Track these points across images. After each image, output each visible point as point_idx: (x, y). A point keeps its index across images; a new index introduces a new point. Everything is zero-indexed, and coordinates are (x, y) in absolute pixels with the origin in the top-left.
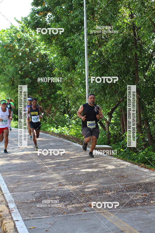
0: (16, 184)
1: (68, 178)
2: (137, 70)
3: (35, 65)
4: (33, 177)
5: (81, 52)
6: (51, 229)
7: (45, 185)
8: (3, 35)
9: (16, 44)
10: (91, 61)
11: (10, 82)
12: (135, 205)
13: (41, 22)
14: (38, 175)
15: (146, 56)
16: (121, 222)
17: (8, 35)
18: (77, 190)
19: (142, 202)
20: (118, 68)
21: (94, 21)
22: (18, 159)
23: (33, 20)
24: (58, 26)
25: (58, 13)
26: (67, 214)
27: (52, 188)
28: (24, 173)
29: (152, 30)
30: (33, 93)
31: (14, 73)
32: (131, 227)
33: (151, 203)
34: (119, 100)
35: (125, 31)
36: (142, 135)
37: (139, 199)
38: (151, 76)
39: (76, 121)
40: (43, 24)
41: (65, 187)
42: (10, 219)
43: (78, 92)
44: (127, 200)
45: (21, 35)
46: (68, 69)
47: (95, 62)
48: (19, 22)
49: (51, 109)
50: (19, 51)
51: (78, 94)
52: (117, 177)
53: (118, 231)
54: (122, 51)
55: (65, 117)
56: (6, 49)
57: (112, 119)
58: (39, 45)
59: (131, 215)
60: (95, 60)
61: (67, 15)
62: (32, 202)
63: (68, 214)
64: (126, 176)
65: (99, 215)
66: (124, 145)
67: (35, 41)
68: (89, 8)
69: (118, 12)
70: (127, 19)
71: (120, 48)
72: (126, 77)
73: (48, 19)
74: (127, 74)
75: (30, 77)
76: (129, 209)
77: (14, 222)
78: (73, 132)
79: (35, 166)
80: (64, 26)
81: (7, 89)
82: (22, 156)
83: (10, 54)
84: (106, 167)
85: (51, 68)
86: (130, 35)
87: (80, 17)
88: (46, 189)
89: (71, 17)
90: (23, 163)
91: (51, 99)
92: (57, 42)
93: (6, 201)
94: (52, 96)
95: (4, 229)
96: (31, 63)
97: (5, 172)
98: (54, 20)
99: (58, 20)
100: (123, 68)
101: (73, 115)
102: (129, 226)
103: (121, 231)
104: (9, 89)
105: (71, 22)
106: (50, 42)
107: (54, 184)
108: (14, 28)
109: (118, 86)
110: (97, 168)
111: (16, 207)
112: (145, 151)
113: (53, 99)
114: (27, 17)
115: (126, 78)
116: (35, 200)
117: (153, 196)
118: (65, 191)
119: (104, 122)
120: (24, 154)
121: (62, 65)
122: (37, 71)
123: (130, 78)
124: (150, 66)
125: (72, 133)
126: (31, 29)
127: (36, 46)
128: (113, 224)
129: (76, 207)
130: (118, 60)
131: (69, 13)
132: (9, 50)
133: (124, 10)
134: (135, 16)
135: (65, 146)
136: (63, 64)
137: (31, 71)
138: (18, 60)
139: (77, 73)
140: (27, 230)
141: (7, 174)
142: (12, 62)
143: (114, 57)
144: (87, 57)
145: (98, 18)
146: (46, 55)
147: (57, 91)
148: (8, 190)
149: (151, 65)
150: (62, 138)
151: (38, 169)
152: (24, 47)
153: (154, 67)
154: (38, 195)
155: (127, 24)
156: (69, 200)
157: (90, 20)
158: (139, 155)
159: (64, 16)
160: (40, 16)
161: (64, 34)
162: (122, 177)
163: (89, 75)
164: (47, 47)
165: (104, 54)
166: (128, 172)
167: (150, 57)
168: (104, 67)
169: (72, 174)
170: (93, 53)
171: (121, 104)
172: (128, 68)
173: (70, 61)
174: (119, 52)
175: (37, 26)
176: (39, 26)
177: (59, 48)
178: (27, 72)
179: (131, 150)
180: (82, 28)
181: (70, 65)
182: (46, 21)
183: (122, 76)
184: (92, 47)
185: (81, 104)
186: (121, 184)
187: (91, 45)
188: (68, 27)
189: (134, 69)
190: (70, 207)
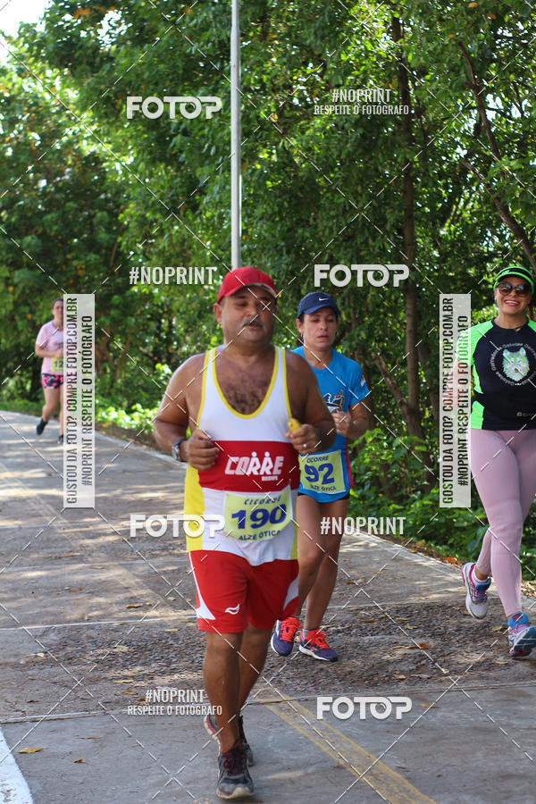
1: (161, 584)
2: (411, 217)
3: (58, 190)
4: (41, 577)
5: (217, 148)
6: (96, 758)
7: (78, 605)
10: (254, 184)
12: (386, 679)
13: (80, 43)
14: (57, 572)
15: (442, 169)
16: (339, 736)
18: (192, 624)
19: (411, 671)
20: (345, 211)
21: (267, 45)
23: (54, 35)
24: (142, 58)
25: (143, 11)
27: (103, 616)
28: (8, 562)
29: (465, 80)
30: (49, 288)
32: (371, 753)
33: (441, 675)
35: (371, 82)
36: (422, 441)
37: (401, 661)
38: (460, 239)
40: (88, 48)
41: (148, 614)
43: (206, 287)
44: (359, 663)
45: (13, 85)
46: (173, 207)
47: (267, 186)
48: (9, 38)
49: (111, 345)
50: (4, 142)
51: (206, 294)
53: (323, 766)
54: (359, 150)
55: (158, 375)
58: (76, 123)
60: (267, 178)
61: (174, 22)
62: (34, 663)
64: (360, 580)
65: (262, 712)
66: (360, 475)
67: (63, 109)
69: (348, 14)
71: (354, 140)
72: (370, 242)
73: (108, 33)
75: (40, 231)
79: (48, 540)
80: (162, 58)
82: (4, 503)
85: (114, 202)
88: (82, 619)
89: (188, 28)
90: (8, 529)
91: (110, 310)
94: (116, 299)
96: (43, 183)
98: (127, 36)
99: (140, 35)
102: (365, 752)
103: (335, 767)
105: (188, 47)
106: (112, 113)
107: (111, 604)
112: (430, 497)
113: (119, 309)
114: (35, 25)
115: (373, 247)
116: (42, 655)
117: (453, 648)
118: (149, 627)
120: (10, 497)
121: (151, 193)
122: (64, 213)
123: (385, 244)
124: (457, 204)
126: (46, 65)
127: (66, 126)
128: (311, 742)
130: (345, 180)
131: (176, 15)
134: (409, 29)
135: (156, 473)
136: (156, 189)
137: (46, 213)
138: (1, 170)
139: (202, 224)
140: (11, 759)
143: (333, 172)
144: (238, 167)
145: (279, 34)
146: (98, 158)
147: (134, 285)
149: (460, 200)
150: (147, 445)
151: (59, 550)
152: (21, 128)
153: (470, 210)
154: (55, 638)
155: (380, 58)
156: (162, 657)
157: (255, 38)
158: (409, 510)
159: (162, 23)
160: (79, 21)
161: (161, 86)
162: (349, 584)
163: (244, 232)
164: (104, 128)
165: (297, 160)
166: (366, 568)
167: (458, 175)
168: (297, 204)
169: (173, 571)
170: (261, 156)
171: (355, 332)
172: (378, 211)
173: (179, 179)
174: (349, 155)
175: (68, 55)
176: (77, 55)
177: (141, 135)
178: (29, 214)
179: (383, 493)
180: (222, 68)
181: (177, 195)
182: (99, 38)
183: (359, 239)
184: (257, 134)
185: (214, 330)
186: (344, 608)
187: (254, 126)
188: (175, 63)
189: (400, 216)
190: (163, 682)
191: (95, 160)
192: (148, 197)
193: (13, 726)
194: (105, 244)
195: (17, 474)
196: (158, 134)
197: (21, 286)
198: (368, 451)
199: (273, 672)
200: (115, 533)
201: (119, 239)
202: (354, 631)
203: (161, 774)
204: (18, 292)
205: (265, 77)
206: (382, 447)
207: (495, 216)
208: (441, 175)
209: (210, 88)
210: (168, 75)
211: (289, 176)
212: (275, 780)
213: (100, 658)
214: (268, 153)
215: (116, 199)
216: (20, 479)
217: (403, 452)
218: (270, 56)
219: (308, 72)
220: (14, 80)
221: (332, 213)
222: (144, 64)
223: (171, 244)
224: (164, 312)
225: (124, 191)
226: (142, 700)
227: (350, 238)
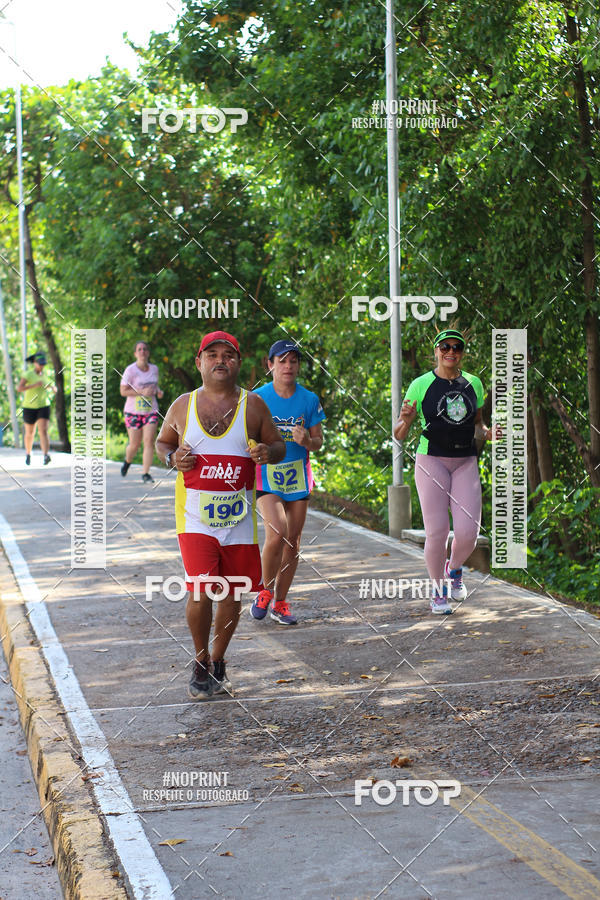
0: (114, 675)
1: (315, 656)
2: (590, 242)
3: (196, 217)
4: (181, 650)
5: (373, 168)
6: (245, 850)
8: (72, 102)
9: (124, 137)
10: (413, 206)
11: (99, 283)
12: (569, 761)
13: (218, 54)
16: (515, 826)
17: (92, 101)
18: (350, 701)
19: (596, 752)
20: (515, 235)
22: (124, 580)
23: (188, 44)
24: (287, 68)
25: (287, 16)
26: (305, 792)
27: (251, 693)
28: (145, 633)
30: (189, 328)
31: (117, 251)
32: (553, 844)
35: (545, 90)
37: (585, 741)
39: (353, 438)
40: (227, 60)
41: (302, 690)
42: (86, 806)
43: (361, 323)
44: (538, 744)
45: (145, 102)
46: (324, 235)
47: (428, 210)
48: (138, 50)
50: (135, 165)
51: (361, 330)
52: (506, 653)
53: (499, 859)
54: (532, 168)
56: (85, 157)
58: (215, 142)
60: (428, 200)
61: (322, 27)
62: (174, 745)
63: (311, 792)
66: (537, 532)
70: (549, 42)
71: (526, 156)
72: (546, 270)
73: (249, 41)
74: (550, 258)
75: (176, 263)
76: (545, 777)
77: (102, 818)
78: (339, 480)
80: (309, 68)
81: (88, 312)
82: (140, 567)
83: (99, 176)
84: (463, 614)
85: (259, 230)
86: (564, 106)
87: (369, 34)
89: (338, 33)
90: (145, 596)
91: (255, 351)
92: (282, 130)
93: (73, 739)
94: (262, 337)
95: (65, 847)
96: (179, 210)
97: (74, 631)
98: (270, 45)
99: (285, 43)
100: (535, 233)
101: (343, 412)
102: (545, 844)
103: (511, 861)
104: (93, 312)
105: (337, 54)
106: (255, 131)
107: (260, 679)
108: (116, 75)
109: (518, 304)
110: (428, 620)
111: (112, 764)
114: (166, 34)
115: (548, 274)
116: (184, 736)
118: (302, 704)
120: (147, 561)
121: (299, 220)
122: (202, 243)
123: (561, 271)
125: (334, 485)
126: (181, 79)
127: (203, 147)
128: (485, 832)
129: (342, 766)
130: (514, 201)
131: (325, 19)
132: (98, 162)
134: (586, 30)
135: (308, 532)
136: (303, 216)
137: (183, 243)
138: (131, 197)
139: (356, 253)
140: (151, 852)
141: (83, 637)
142: (110, 205)
143: (502, 191)
144: (396, 188)
145: (440, 38)
146: (241, 181)
147: (281, 321)
148: (83, 699)
152: (154, 150)
154: (198, 717)
155: (553, 63)
156: (317, 738)
157: (412, 45)
158: (593, 571)
159: (310, 29)
160: (216, 30)
161: (308, 99)
162: (525, 654)
163: (404, 261)
164: (245, 148)
165: (461, 179)
166: (546, 637)
168: (462, 229)
169: (329, 641)
170: (422, 175)
172: (554, 235)
173: (330, 203)
174: (519, 173)
175: (204, 68)
176: (214, 68)
177: (288, 155)
178: (164, 246)
179: (563, 552)
180: (378, 77)
181: (328, 220)
182: (239, 47)
183: (532, 266)
184: (416, 150)
185: (371, 371)
186: (520, 682)
187: (414, 142)
188: (323, 74)
189: (578, 239)
190: (318, 766)
191: (236, 182)
192: (296, 224)
193: (152, 815)
194: (249, 277)
195: (152, 535)
196: (306, 152)
197: (156, 325)
198: (546, 505)
199: (441, 753)
201: (265, 271)
202: (532, 707)
203: (317, 868)
204: (154, 332)
205: (424, 87)
206: (562, 501)
209: (364, 100)
210: (316, 87)
211: (453, 198)
212: (444, 874)
213: (248, 738)
214: (429, 172)
215: (261, 227)
216: (158, 541)
217: (586, 505)
218: (430, 65)
219: (473, 80)
220: (146, 97)
221: (501, 238)
222: (289, 74)
223: (322, 276)
224: (316, 352)
225: (270, 216)
226: (295, 786)
227: (523, 266)
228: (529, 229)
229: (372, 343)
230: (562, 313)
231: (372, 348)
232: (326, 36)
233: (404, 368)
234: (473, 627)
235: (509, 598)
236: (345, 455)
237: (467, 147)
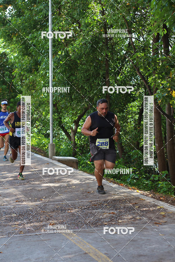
1: (27, 193)
2: (108, 73)
5: (45, 51)
6: (6, 251)
10: (57, 62)
12: (101, 224)
15: (118, 57)
16: (85, 243)
18: (37, 207)
19: (109, 221)
20: (86, 71)
21: (61, 17)
24: (20, 21)
25: (20, 6)
26: (24, 234)
32: (96, 248)
33: (119, 222)
34: (86, 106)
35: (95, 29)
37: (106, 218)
38: (124, 81)
39: (38, 129)
40: (2, 18)
41: (23, 203)
43: (41, 96)
46: (30, 70)
47: (61, 63)
51: (41, 98)
52: (83, 192)
53: (81, 253)
54: (91, 51)
57: (78, 128)
59: (96, 235)
60: (61, 61)
61: (30, 9)
63: (26, 234)
64: (92, 192)
65: (60, 235)
68: (55, 2)
69: (88, 7)
70: (97, 15)
71: (89, 48)
72: (95, 81)
73: (9, 13)
74: (96, 78)
76: (94, 229)
78: (34, 142)
80: (26, 21)
84: (70, 181)
85: (11, 69)
86: (100, 34)
87: (44, 11)
88: (1, 206)
89: (35, 11)
91: (10, 104)
92: (18, 39)
94: (12, 100)
98: (15, 14)
99: (19, 14)
100: (92, 70)
101: (35, 122)
102: (94, 248)
103: (84, 253)
105: (35, 17)
106: (10, 39)
107: (10, 200)
109: (87, 91)
110: (60, 183)
113: (13, 103)
115: (96, 82)
117: (123, 214)
118: (23, 208)
119: (70, 131)
121: (23, 65)
123: (99, 82)
124: (123, 69)
128: (76, 245)
129: (35, 226)
130: (86, 61)
131: (32, 7)
133: (95, 5)
134: (107, 12)
136: (24, 64)
139: (40, 76)
143: (82, 58)
144: (52, 57)
145: (65, 13)
146: (6, 54)
147: (17, 95)
149: (124, 67)
153: (127, 71)
155: (98, 21)
156: (28, 218)
157: (56, 15)
159: (26, 10)
161: (26, 30)
162: (88, 193)
163: (54, 78)
164: (7, 44)
165: (71, 54)
166: (94, 188)
167: (123, 59)
168: (71, 69)
169: (31, 189)
170: (59, 53)
171: (89, 111)
172: (97, 71)
173: (32, 61)
174: (87, 53)
177: (20, 47)
180: (46, 24)
181: (32, 66)
182: (6, 15)
183: (91, 80)
184: (57, 46)
185: (44, 110)
186: (87, 201)
187: (57, 43)
188: (31, 23)
189: (104, 72)
190: (28, 226)
191: (4, 54)
192: (22, 67)
196: (25, 46)
199: (64, 222)
200: (11, 177)
201: (13, 80)
202: (90, 208)
203: (27, 256)
205: (60, 28)
207: (135, 73)
208: (118, 59)
210: (28, 27)
211: (68, 60)
212: (65, 258)
213: (7, 218)
214: (61, 52)
215: (12, 68)
218: (62, 21)
219: (74, 26)
221: (82, 72)
222: (21, 23)
223: (29, 82)
225: (14, 65)
226: (21, 232)
227: (88, 80)
228: (90, 69)
229: (44, 102)
230: (99, 94)
231: (44, 103)
232: (31, 12)
233: (54, 109)
234: (73, 185)
235: (84, 176)
236: (36, 135)
237: (72, 45)
